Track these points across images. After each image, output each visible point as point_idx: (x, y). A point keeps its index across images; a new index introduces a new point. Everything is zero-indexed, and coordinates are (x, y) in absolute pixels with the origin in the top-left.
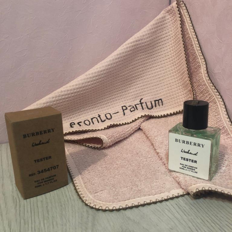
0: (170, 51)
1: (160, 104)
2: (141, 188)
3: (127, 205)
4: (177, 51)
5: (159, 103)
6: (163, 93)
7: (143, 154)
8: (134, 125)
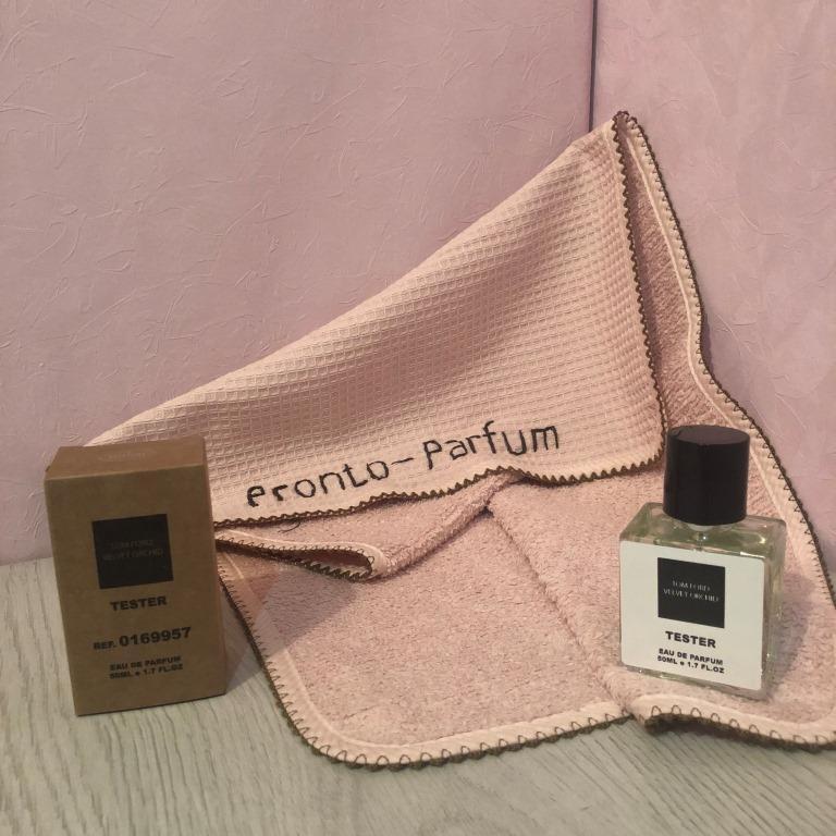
0: (589, 276)
1: (551, 441)
2: (488, 700)
3: (444, 750)
4: (610, 276)
5: (545, 440)
6: (561, 409)
7: (497, 592)
8: (472, 498)
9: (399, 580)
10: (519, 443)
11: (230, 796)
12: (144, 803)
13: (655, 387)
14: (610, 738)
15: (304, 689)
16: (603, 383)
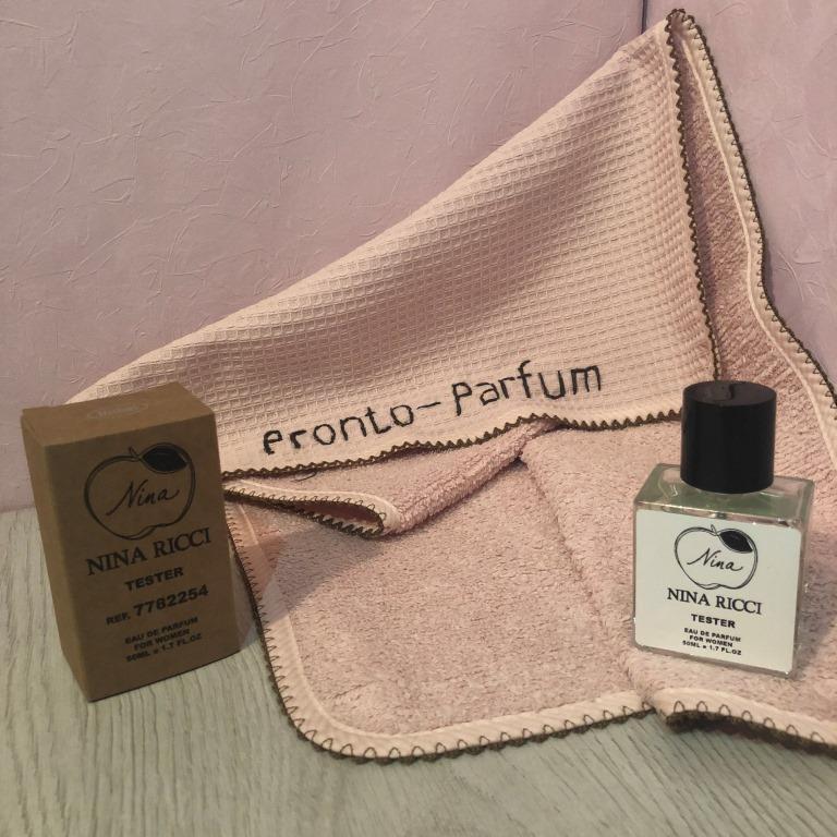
0: (639, 198)
1: (592, 382)
2: (496, 684)
3: (439, 744)
4: (661, 199)
5: (586, 381)
7: (519, 555)
8: (501, 448)
10: (557, 385)
12: (111, 791)
13: (707, 323)
14: (630, 738)
15: (299, 661)
16: (652, 318)
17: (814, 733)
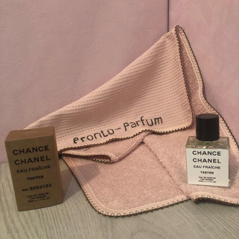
1: (160, 122)
3: (137, 211)
5: (158, 121)
7: (148, 165)
8: (138, 139)
9: (119, 163)
10: (151, 122)
11: (75, 227)
13: (190, 105)
14: (185, 206)
15: (94, 195)
16: (175, 104)
17: (231, 201)
